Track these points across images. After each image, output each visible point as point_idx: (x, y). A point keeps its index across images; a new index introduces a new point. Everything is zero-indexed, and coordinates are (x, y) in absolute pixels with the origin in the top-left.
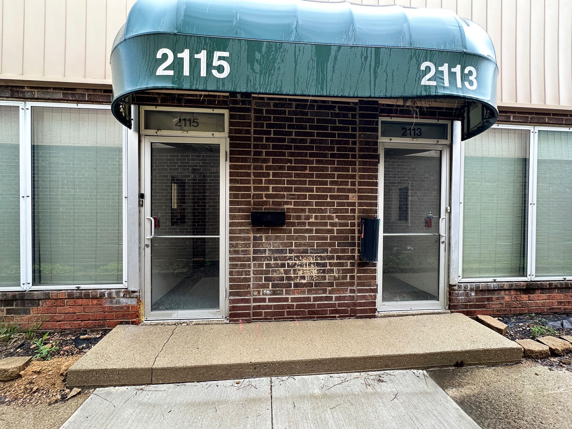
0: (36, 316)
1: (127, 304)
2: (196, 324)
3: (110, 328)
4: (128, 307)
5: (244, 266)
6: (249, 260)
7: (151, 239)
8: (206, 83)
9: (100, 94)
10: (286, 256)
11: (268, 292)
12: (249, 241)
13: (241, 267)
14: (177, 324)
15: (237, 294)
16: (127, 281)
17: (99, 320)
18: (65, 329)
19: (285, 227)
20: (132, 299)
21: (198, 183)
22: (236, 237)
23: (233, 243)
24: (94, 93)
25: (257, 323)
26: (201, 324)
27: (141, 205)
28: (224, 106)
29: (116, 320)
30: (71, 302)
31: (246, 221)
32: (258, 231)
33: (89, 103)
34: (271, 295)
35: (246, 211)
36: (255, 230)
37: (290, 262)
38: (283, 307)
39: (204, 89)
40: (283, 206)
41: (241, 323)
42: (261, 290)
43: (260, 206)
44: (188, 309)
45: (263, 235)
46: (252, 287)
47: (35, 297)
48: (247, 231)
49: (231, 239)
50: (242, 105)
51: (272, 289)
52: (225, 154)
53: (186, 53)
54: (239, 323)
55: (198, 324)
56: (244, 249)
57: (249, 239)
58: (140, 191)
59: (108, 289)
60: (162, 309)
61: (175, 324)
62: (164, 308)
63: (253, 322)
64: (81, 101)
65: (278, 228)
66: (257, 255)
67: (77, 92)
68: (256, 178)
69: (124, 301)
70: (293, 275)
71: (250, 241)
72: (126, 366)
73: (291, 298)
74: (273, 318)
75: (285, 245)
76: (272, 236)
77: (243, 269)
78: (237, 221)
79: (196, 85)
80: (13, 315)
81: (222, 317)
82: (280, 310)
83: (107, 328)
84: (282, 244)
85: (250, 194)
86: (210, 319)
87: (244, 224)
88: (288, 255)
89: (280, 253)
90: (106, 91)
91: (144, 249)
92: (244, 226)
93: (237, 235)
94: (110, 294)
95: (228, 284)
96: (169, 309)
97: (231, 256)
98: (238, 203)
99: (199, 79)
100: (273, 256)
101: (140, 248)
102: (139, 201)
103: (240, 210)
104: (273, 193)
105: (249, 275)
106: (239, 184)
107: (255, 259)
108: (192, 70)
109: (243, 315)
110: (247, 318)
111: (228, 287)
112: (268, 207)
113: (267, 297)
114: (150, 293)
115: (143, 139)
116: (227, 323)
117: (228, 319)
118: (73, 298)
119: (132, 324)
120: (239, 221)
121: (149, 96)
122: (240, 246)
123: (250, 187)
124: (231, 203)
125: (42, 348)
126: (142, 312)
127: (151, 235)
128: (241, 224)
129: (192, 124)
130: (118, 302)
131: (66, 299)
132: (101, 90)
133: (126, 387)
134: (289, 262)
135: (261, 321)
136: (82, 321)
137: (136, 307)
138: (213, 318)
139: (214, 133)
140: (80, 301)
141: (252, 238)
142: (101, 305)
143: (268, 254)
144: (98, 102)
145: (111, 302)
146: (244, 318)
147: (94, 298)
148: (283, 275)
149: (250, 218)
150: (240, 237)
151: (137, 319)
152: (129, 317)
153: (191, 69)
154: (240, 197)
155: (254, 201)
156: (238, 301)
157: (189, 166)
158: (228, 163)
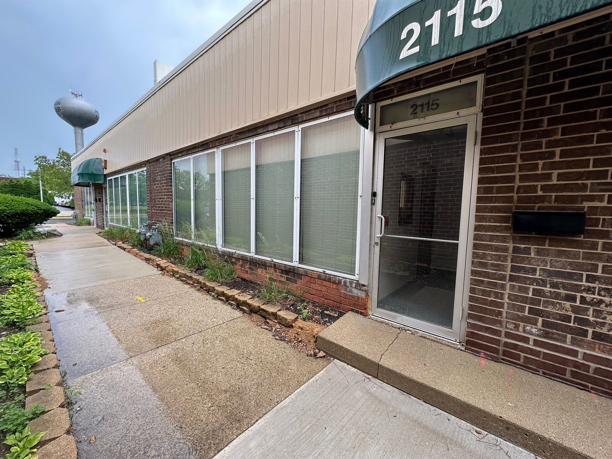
0: (300, 287)
1: (357, 295)
2: (422, 337)
3: (344, 312)
4: (358, 298)
5: (495, 285)
6: (503, 278)
7: (381, 238)
8: (462, 44)
9: (344, 102)
10: (581, 286)
11: (534, 330)
12: (505, 253)
13: (488, 285)
14: (401, 329)
15: (480, 319)
16: (358, 274)
17: (337, 302)
18: (316, 302)
19: (582, 239)
20: (362, 292)
21: (426, 179)
22: (484, 245)
23: (479, 252)
24: (341, 103)
25: (509, 366)
26: (428, 339)
27: (373, 203)
28: (477, 71)
29: (349, 307)
30: (319, 282)
31: (503, 224)
32: (523, 240)
33: (337, 113)
34: (538, 336)
35: (503, 210)
36: (518, 238)
37: (589, 297)
38: (565, 361)
39: (459, 53)
40: (579, 202)
41: (482, 357)
42: (522, 324)
43: (531, 204)
44: (414, 317)
45: (532, 247)
46: (505, 317)
47: (300, 273)
48: (504, 239)
49: (475, 246)
50: (507, 59)
51: (543, 328)
52: (474, 135)
53: (437, 16)
54: (480, 356)
55: (425, 338)
56: (496, 262)
57: (506, 249)
58: (373, 189)
59: (344, 278)
60: (387, 309)
61: (399, 328)
62: (389, 308)
63: (502, 362)
64: (331, 114)
65: (564, 238)
66: (517, 274)
67: (329, 107)
68: (525, 163)
69: (356, 292)
70: (594, 319)
71: (507, 253)
72: (357, 351)
73: (585, 353)
74: (541, 371)
75: (580, 266)
76: (550, 251)
77: (492, 289)
78: (487, 224)
79: (448, 51)
80: (289, 282)
81: (455, 340)
82: (557, 365)
83: (342, 311)
84: (570, 264)
85: (513, 187)
86: (439, 338)
87: (498, 229)
88: (584, 283)
89: (565, 278)
90: (349, 98)
91: (374, 247)
92: (498, 231)
93: (485, 243)
94: (345, 282)
95: (466, 303)
96: (393, 311)
97: (475, 269)
98: (490, 200)
99: (452, 41)
100: (549, 280)
101: (370, 245)
102: (372, 200)
103: (492, 210)
104: (558, 183)
105: (502, 299)
106: (494, 174)
107: (512, 278)
108: (443, 35)
109: (487, 348)
110: (493, 354)
111: (466, 306)
112: (546, 204)
113: (532, 337)
114: (377, 290)
115: (377, 137)
116: (461, 350)
117: (463, 345)
118: (320, 279)
119: (361, 314)
120: (490, 224)
121: (386, 89)
122: (489, 258)
123: (514, 176)
124: (479, 200)
125: (304, 311)
126: (369, 306)
127: (381, 234)
128: (494, 229)
129: (430, 107)
130: (351, 291)
131: (317, 278)
132: (345, 98)
133: (356, 370)
134: (584, 295)
135: (518, 366)
136: (326, 299)
137: (364, 300)
138: (443, 337)
139: (460, 111)
140: (325, 283)
141: (511, 249)
142: (338, 290)
143: (540, 275)
144: (343, 111)
145: (346, 290)
146: (488, 353)
147: (334, 283)
148: (569, 313)
149: (509, 221)
150: (491, 245)
151: (365, 311)
152: (359, 307)
153: (441, 33)
154: (495, 191)
155: (518, 197)
156: (481, 328)
157: (418, 160)
158: (478, 148)
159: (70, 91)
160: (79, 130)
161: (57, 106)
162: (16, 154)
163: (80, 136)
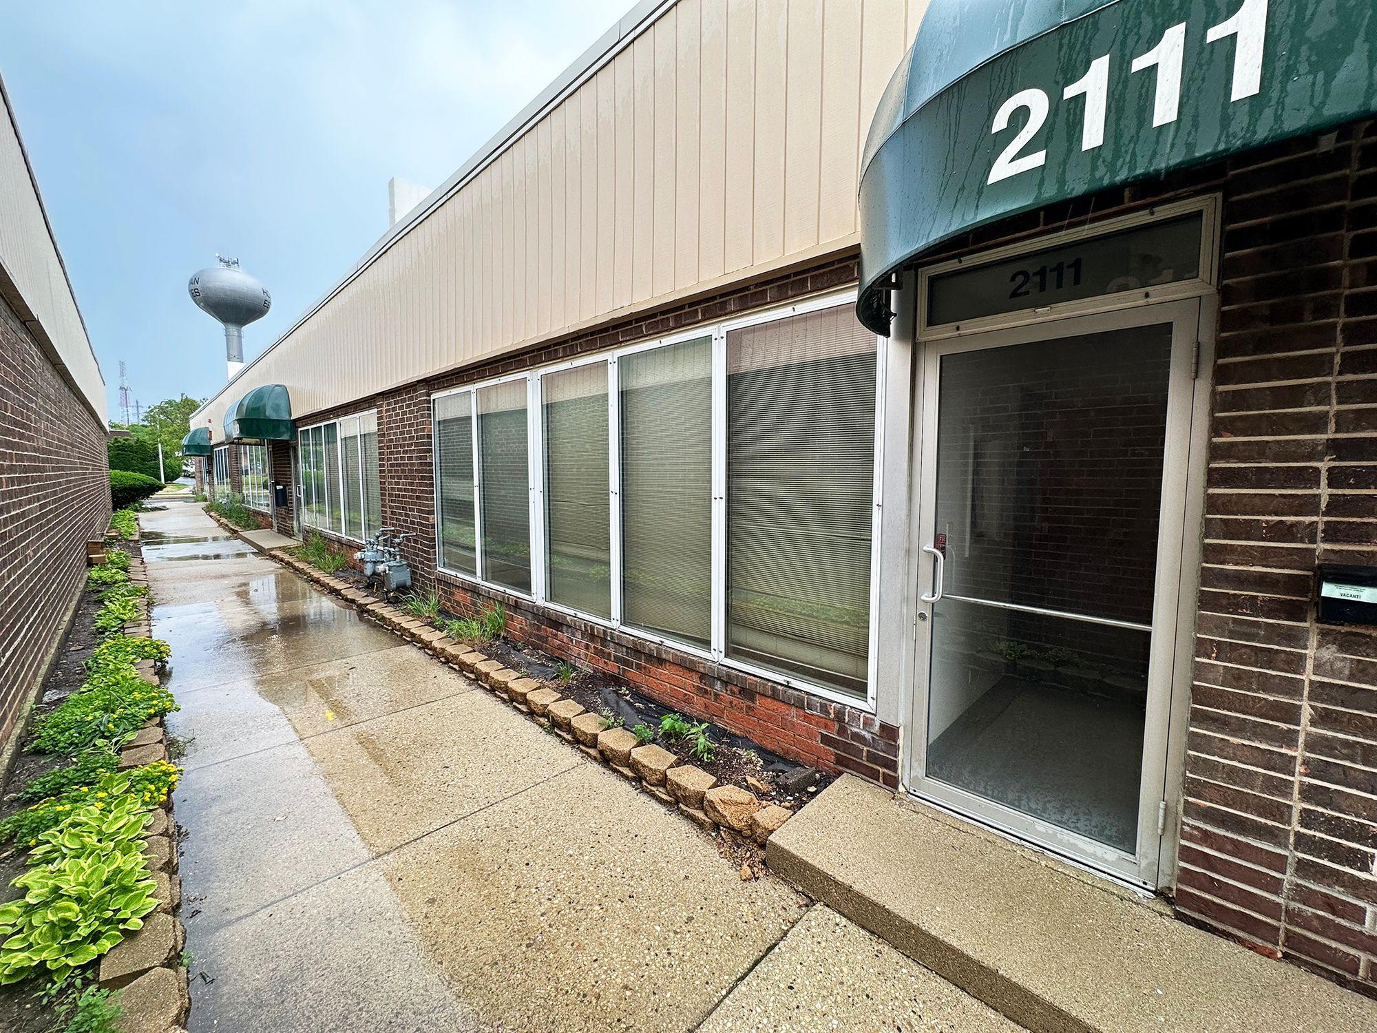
159: (217, 255)
160: (233, 329)
161: (193, 287)
162: (122, 374)
163: (235, 340)
